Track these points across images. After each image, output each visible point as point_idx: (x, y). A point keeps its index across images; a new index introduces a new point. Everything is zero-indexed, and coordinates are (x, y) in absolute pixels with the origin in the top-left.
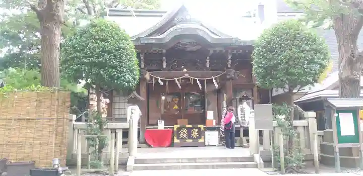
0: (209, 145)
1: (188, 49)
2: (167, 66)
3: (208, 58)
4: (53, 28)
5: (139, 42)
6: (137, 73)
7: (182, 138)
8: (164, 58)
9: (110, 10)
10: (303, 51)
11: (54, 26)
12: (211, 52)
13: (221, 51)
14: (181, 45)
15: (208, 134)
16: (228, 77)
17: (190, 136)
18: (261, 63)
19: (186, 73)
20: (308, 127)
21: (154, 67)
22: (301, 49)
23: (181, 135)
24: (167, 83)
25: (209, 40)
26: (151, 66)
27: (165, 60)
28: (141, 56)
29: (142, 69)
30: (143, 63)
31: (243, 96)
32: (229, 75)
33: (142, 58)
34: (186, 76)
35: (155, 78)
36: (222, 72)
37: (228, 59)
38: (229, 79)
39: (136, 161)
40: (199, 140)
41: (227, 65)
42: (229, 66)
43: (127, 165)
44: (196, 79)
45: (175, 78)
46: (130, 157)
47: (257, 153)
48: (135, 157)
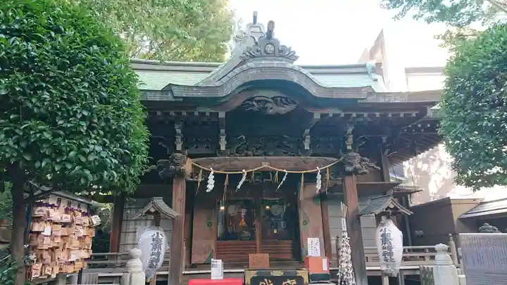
1: (271, 111)
3: (307, 131)
8: (223, 131)
12: (317, 117)
13: (335, 116)
14: (255, 104)
16: (349, 168)
19: (264, 160)
21: (203, 150)
24: (227, 180)
25: (313, 91)
26: (197, 147)
27: (223, 135)
28: (176, 126)
29: (179, 152)
30: (180, 140)
31: (388, 208)
32: (351, 164)
33: (179, 131)
34: (266, 166)
35: (203, 170)
36: (335, 159)
37: (346, 132)
38: (351, 173)
41: (344, 146)
42: (349, 147)
44: (285, 171)
45: (244, 171)
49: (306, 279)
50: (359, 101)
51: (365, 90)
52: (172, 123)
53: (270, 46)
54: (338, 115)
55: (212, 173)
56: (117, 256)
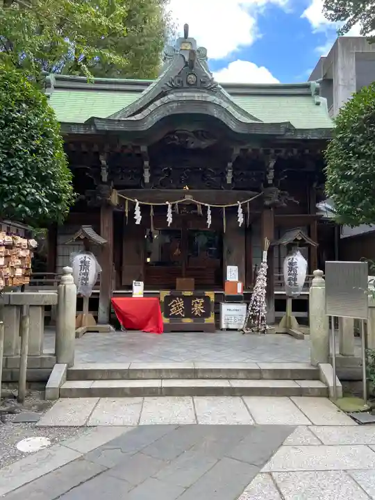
0: (228, 329)
1: (192, 146)
2: (151, 179)
3: (230, 165)
7: (174, 316)
8: (146, 163)
9: (57, 79)
12: (237, 152)
13: (255, 151)
14: (176, 137)
15: (226, 308)
16: (267, 203)
17: (188, 312)
19: (187, 193)
21: (128, 181)
23: (173, 311)
24: (152, 211)
25: (233, 126)
26: (122, 179)
27: (147, 168)
28: (101, 157)
29: (104, 183)
30: (105, 171)
31: (296, 240)
32: (269, 198)
33: (104, 162)
34: (189, 199)
35: (129, 201)
36: (256, 193)
37: (268, 167)
38: (269, 207)
39: (71, 375)
40: (206, 319)
41: (266, 180)
42: (270, 182)
43: (47, 386)
44: (206, 205)
45: (167, 203)
46: (57, 366)
47: (328, 363)
48: (68, 366)
49: (212, 299)
50: (278, 138)
51: (285, 125)
52: (97, 154)
53: (192, 76)
54: (258, 150)
55: (137, 204)
56: (54, 275)
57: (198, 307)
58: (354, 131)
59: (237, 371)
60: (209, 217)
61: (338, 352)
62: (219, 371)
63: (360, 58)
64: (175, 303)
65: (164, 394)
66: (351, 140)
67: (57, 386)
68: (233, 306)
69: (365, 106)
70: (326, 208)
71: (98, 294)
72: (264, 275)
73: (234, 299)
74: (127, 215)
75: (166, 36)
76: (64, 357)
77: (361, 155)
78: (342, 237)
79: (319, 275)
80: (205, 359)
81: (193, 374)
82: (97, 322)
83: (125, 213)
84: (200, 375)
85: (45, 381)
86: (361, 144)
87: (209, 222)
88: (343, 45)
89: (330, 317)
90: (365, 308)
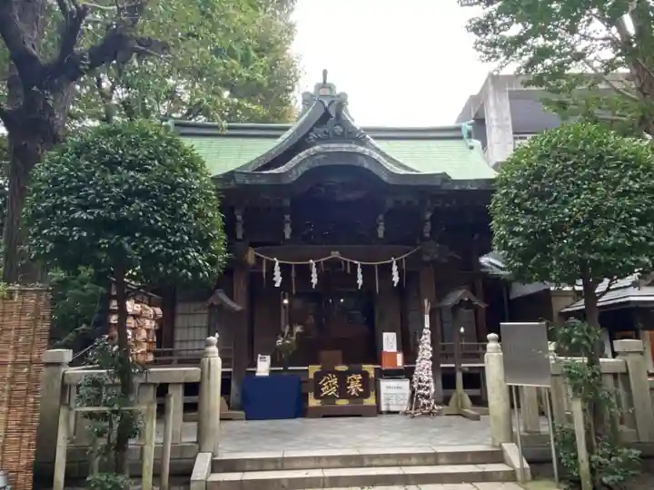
0: (389, 412)
2: (291, 235)
3: (381, 217)
4: (38, 149)
5: (232, 183)
6: (219, 246)
7: (326, 396)
8: (287, 217)
10: (625, 193)
11: (39, 146)
12: (389, 203)
13: (409, 203)
14: (323, 190)
15: (386, 386)
16: (426, 258)
17: (343, 392)
18: (518, 224)
19: (334, 249)
20: (626, 374)
22: (620, 189)
23: (325, 391)
24: (293, 271)
25: (385, 178)
27: (288, 222)
28: (236, 212)
29: (240, 240)
30: (240, 227)
31: (462, 301)
32: (428, 254)
33: (239, 217)
34: (335, 256)
35: (267, 260)
36: (412, 248)
37: (423, 218)
38: (427, 264)
39: (217, 466)
40: (365, 400)
41: (422, 233)
42: (427, 235)
43: (192, 478)
44: (356, 262)
45: (311, 261)
46: (200, 454)
47: (513, 442)
48: (213, 456)
49: (372, 374)
51: (441, 177)
53: (339, 127)
54: (412, 202)
55: (277, 264)
56: (172, 352)
57: (355, 386)
58: (519, 187)
59: (409, 456)
60: (360, 276)
61: (522, 429)
62: (388, 456)
63: (513, 96)
64: (327, 380)
65: (327, 485)
66: (516, 196)
67: (204, 478)
68: (393, 383)
69: (527, 163)
70: (490, 263)
71: (230, 373)
72: (428, 343)
73: (394, 374)
74: (265, 276)
75: (297, 76)
76: (209, 444)
77: (528, 211)
78: (512, 296)
79: (493, 340)
80: (369, 445)
81: (358, 461)
82: (230, 409)
83: (262, 273)
84: (367, 463)
85: (189, 474)
86: (526, 200)
87: (360, 282)
88: (493, 82)
89: (510, 387)
90: (549, 377)
